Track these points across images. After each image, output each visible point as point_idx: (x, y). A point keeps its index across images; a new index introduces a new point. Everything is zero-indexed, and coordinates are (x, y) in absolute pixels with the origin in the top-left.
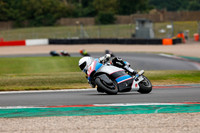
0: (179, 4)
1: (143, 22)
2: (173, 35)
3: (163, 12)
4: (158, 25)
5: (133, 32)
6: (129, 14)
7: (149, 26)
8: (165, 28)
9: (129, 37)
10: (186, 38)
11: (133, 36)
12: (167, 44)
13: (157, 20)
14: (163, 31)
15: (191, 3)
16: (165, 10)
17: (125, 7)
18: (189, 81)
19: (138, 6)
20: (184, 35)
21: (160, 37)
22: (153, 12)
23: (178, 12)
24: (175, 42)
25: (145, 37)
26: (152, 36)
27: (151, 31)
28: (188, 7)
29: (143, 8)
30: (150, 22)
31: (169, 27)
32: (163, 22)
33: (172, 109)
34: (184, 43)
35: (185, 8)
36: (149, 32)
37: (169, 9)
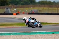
0: (18, 3)
1: (7, 8)
2: (16, 12)
3: (13, 5)
4: (12, 9)
5: (4, 11)
6: (3, 6)
7: (9, 9)
8: (14, 10)
9: (3, 13)
10: (20, 13)
11: (4, 12)
12: (14, 15)
13: (11, 8)
14: (13, 11)
15: (21, 2)
16: (14, 5)
17: (2, 4)
18: (21, 26)
19: (6, 3)
20: (19, 12)
21: (12, 13)
22: (10, 5)
23: (18, 5)
24: (17, 14)
25: (8, 13)
26: (10, 12)
27: (10, 11)
28: (21, 4)
29: (7, 4)
30: (9, 8)
31: (15, 10)
32: (13, 8)
33: (16, 34)
34: (19, 14)
35: (20, 4)
36: (9, 11)
37: (15, 5)
